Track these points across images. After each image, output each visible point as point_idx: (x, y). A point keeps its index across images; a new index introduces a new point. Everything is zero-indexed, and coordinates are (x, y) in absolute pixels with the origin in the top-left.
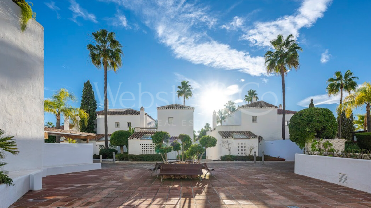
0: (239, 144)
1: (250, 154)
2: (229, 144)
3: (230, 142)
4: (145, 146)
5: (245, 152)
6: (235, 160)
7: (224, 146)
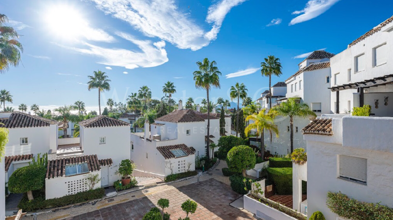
0: (179, 162)
1: (188, 170)
2: (171, 164)
3: (171, 162)
4: (70, 183)
5: (184, 168)
6: (177, 179)
7: (167, 167)
